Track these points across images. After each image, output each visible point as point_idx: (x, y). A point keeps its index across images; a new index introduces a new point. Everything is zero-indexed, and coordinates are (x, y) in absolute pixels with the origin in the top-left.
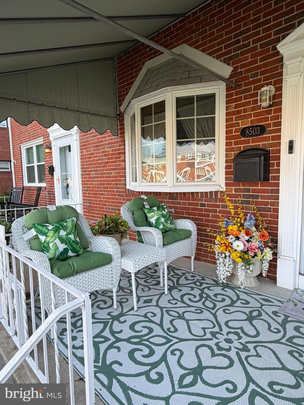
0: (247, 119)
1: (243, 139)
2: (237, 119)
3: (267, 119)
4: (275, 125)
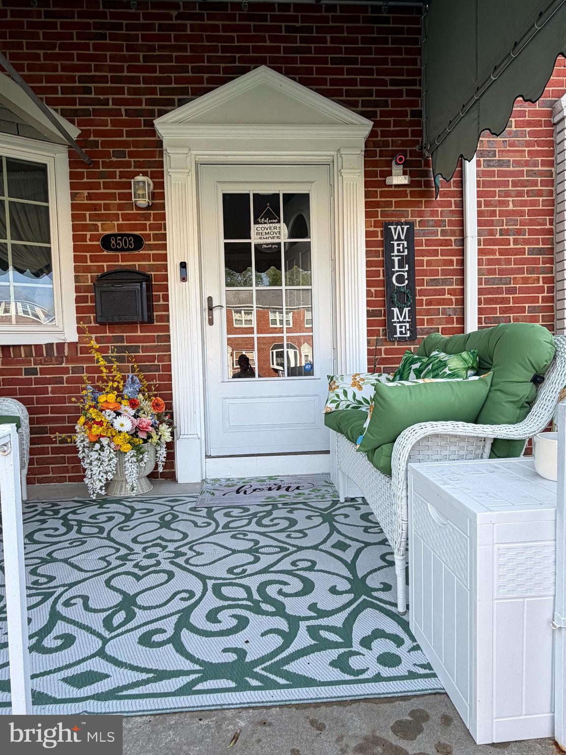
0: (111, 221)
1: (105, 253)
2: (93, 218)
3: (144, 227)
4: (156, 237)
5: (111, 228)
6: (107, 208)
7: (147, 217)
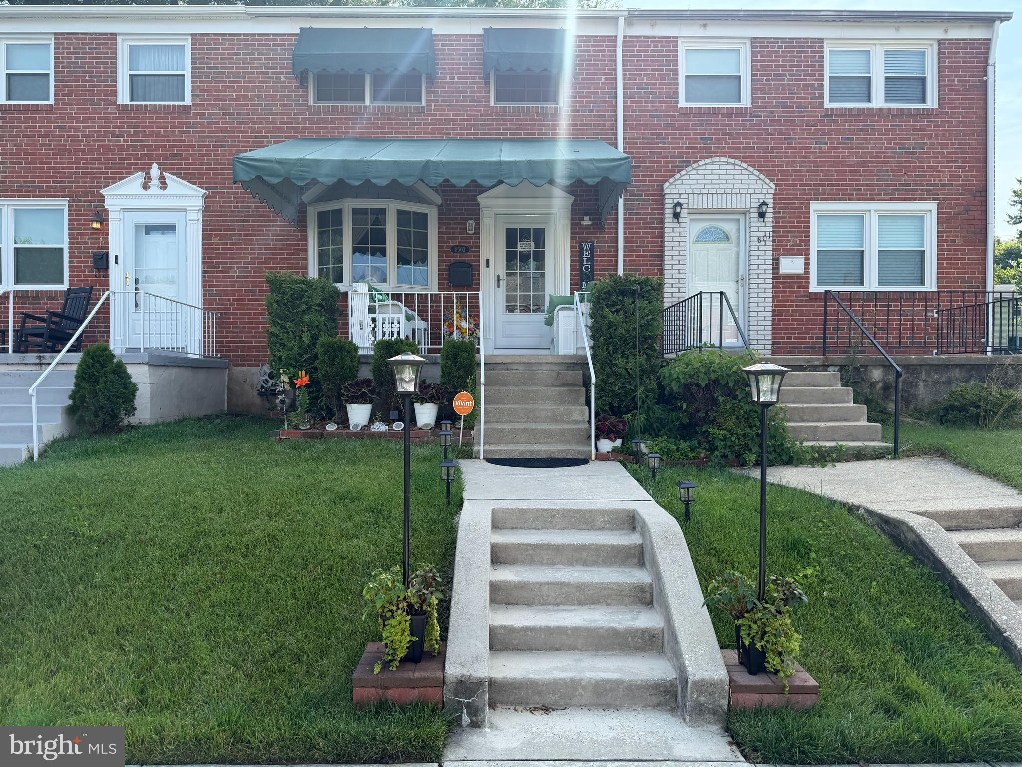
0: (455, 239)
1: (452, 254)
2: (447, 238)
3: (469, 243)
4: (475, 247)
5: (455, 243)
6: (454, 233)
7: (471, 238)
